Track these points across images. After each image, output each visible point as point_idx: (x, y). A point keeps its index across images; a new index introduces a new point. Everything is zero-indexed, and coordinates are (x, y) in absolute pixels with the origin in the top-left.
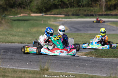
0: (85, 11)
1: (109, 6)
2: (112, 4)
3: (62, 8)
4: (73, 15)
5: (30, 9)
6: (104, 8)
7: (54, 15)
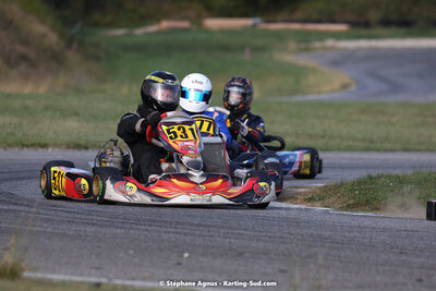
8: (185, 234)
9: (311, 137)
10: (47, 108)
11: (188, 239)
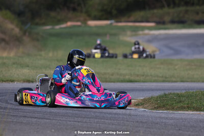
0: (198, 13)
4: (173, 22)
8: (78, 122)
9: (138, 76)
10: (14, 64)
11: (80, 124)
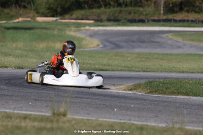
0: (130, 13)
1: (171, 5)
2: (176, 2)
3: (91, 7)
4: (109, 20)
5: (35, 10)
6: (162, 9)
7: (76, 19)
